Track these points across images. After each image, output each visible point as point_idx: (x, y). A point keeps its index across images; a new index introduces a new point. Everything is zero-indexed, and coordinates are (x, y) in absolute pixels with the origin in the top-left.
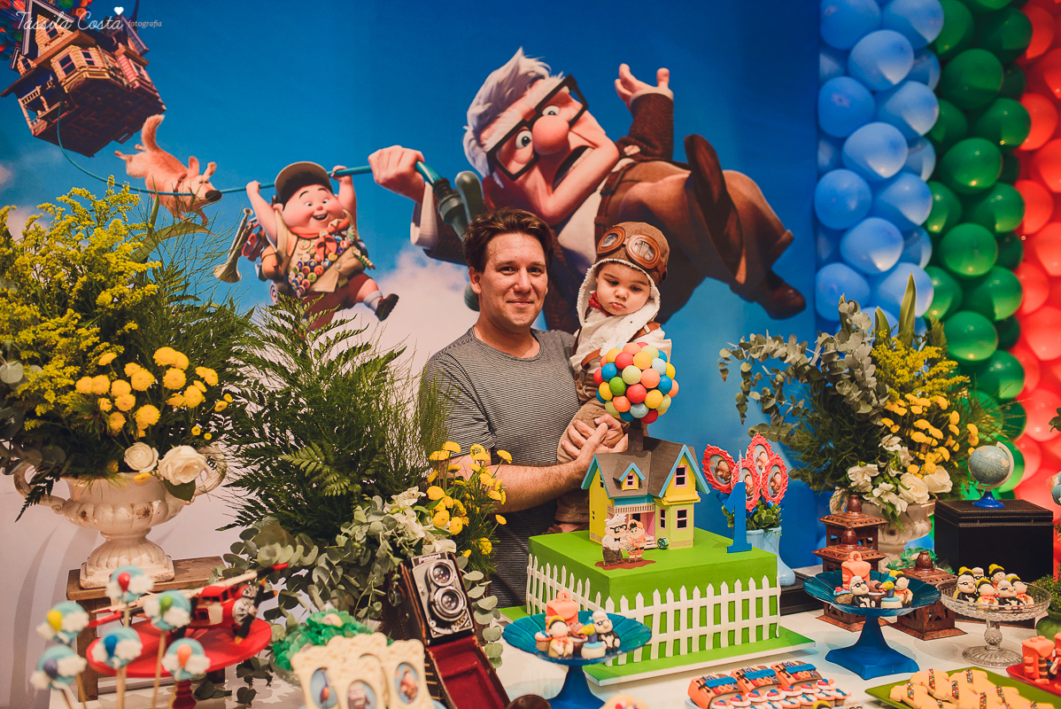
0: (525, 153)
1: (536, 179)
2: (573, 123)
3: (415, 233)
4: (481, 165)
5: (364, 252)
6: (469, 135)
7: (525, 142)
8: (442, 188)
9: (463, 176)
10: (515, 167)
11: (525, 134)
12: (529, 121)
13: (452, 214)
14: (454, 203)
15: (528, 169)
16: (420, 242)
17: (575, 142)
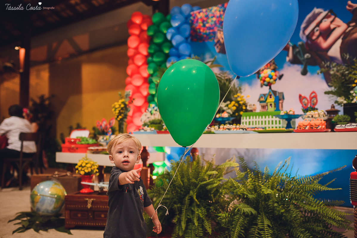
0: (317, 33)
1: (321, 39)
2: (332, 22)
3: (288, 59)
4: (304, 39)
5: (276, 65)
6: (301, 32)
7: (317, 30)
8: (294, 47)
9: (300, 43)
10: (314, 38)
11: (317, 28)
12: (318, 25)
13: (297, 53)
14: (297, 50)
15: (318, 37)
16: (289, 61)
17: (332, 26)
